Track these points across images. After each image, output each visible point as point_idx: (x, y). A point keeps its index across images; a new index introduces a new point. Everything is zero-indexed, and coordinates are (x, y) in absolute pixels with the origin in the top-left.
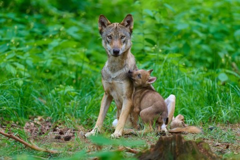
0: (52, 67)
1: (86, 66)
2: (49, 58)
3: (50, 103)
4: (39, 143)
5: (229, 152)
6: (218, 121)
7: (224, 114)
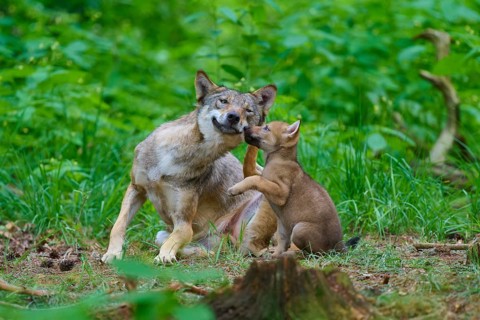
0: (34, 122)
1: (104, 120)
2: (28, 106)
3: (32, 195)
4: (9, 275)
5: (389, 291)
6: (368, 230)
7: (380, 216)
